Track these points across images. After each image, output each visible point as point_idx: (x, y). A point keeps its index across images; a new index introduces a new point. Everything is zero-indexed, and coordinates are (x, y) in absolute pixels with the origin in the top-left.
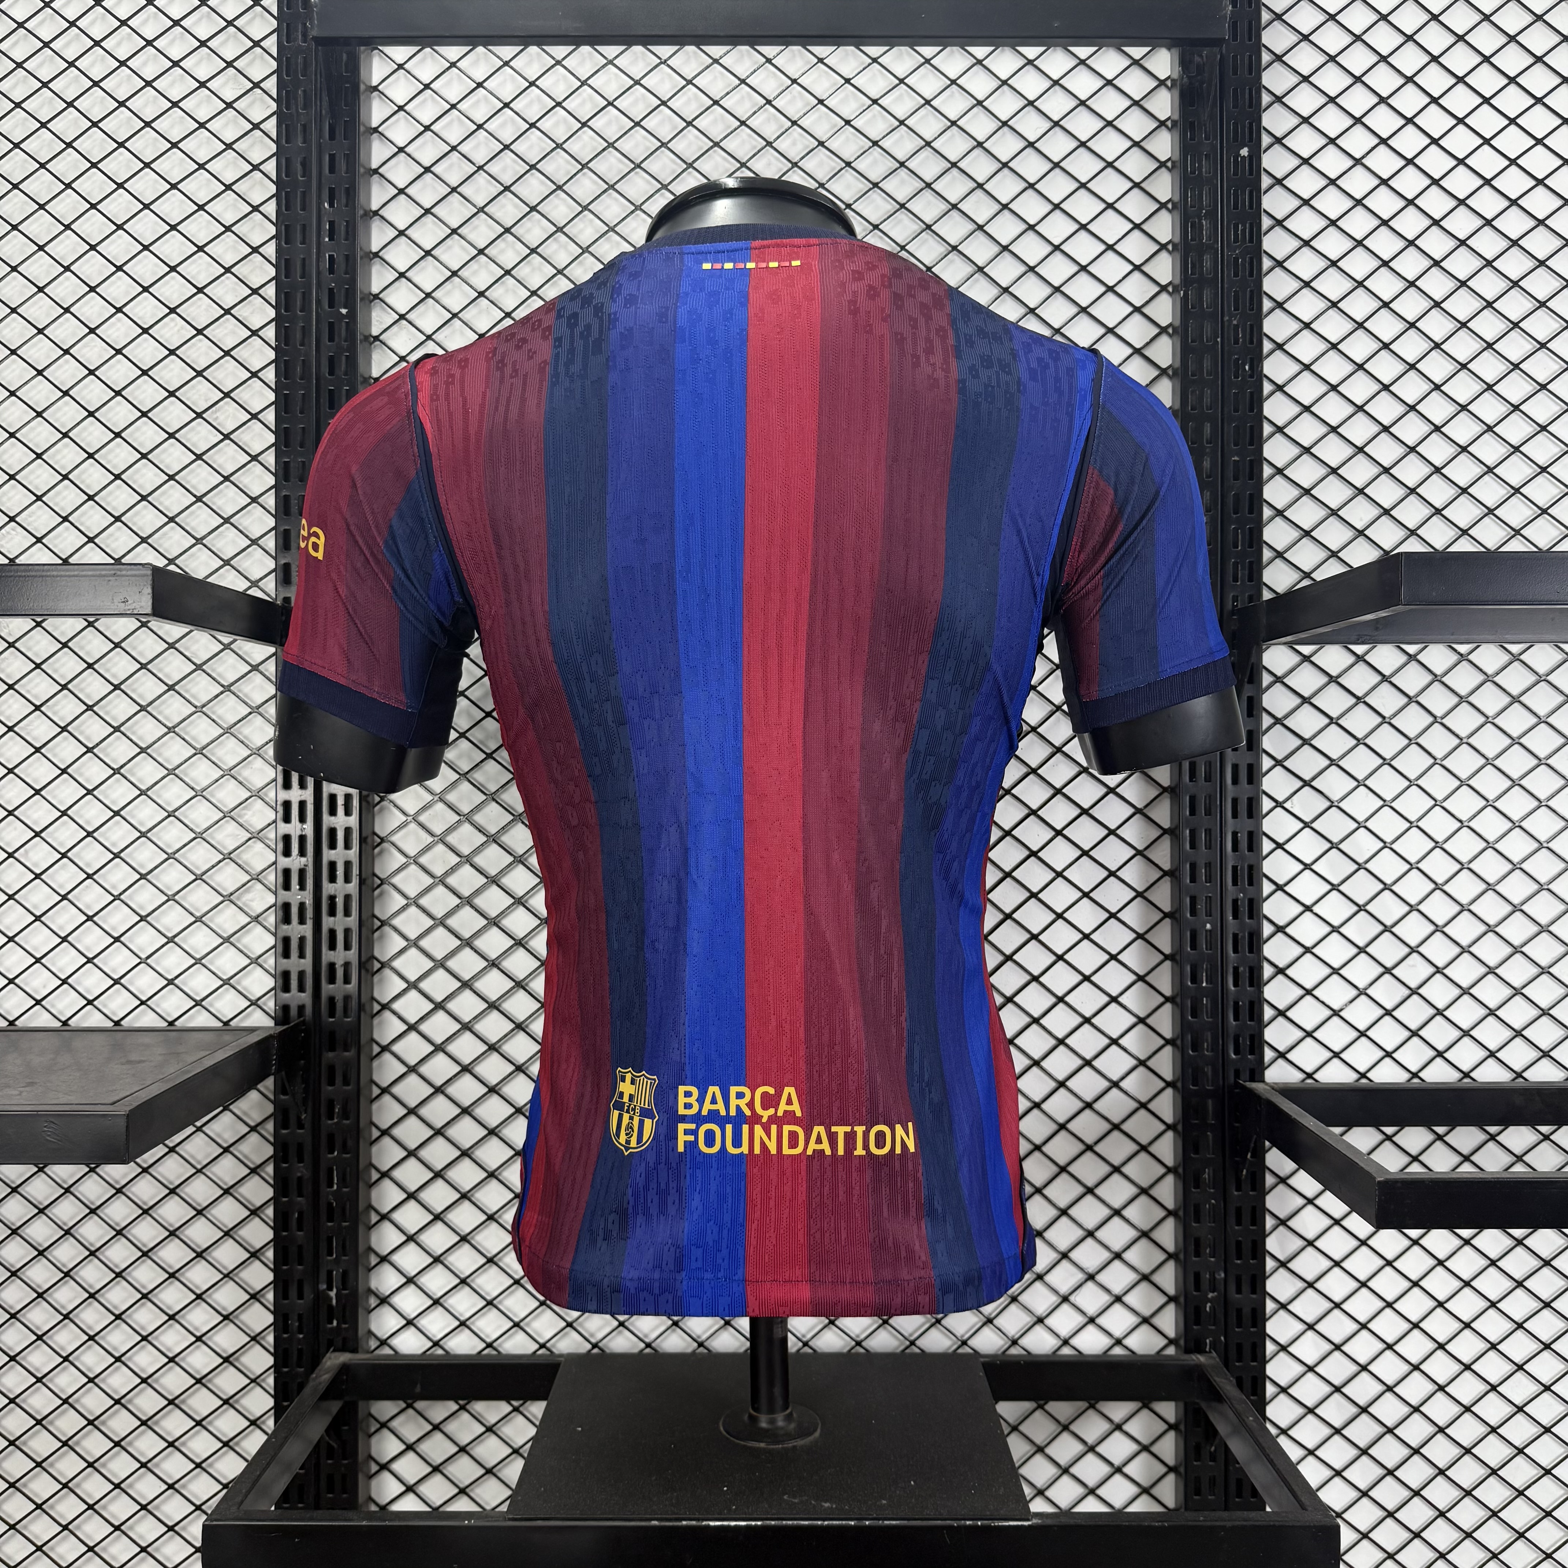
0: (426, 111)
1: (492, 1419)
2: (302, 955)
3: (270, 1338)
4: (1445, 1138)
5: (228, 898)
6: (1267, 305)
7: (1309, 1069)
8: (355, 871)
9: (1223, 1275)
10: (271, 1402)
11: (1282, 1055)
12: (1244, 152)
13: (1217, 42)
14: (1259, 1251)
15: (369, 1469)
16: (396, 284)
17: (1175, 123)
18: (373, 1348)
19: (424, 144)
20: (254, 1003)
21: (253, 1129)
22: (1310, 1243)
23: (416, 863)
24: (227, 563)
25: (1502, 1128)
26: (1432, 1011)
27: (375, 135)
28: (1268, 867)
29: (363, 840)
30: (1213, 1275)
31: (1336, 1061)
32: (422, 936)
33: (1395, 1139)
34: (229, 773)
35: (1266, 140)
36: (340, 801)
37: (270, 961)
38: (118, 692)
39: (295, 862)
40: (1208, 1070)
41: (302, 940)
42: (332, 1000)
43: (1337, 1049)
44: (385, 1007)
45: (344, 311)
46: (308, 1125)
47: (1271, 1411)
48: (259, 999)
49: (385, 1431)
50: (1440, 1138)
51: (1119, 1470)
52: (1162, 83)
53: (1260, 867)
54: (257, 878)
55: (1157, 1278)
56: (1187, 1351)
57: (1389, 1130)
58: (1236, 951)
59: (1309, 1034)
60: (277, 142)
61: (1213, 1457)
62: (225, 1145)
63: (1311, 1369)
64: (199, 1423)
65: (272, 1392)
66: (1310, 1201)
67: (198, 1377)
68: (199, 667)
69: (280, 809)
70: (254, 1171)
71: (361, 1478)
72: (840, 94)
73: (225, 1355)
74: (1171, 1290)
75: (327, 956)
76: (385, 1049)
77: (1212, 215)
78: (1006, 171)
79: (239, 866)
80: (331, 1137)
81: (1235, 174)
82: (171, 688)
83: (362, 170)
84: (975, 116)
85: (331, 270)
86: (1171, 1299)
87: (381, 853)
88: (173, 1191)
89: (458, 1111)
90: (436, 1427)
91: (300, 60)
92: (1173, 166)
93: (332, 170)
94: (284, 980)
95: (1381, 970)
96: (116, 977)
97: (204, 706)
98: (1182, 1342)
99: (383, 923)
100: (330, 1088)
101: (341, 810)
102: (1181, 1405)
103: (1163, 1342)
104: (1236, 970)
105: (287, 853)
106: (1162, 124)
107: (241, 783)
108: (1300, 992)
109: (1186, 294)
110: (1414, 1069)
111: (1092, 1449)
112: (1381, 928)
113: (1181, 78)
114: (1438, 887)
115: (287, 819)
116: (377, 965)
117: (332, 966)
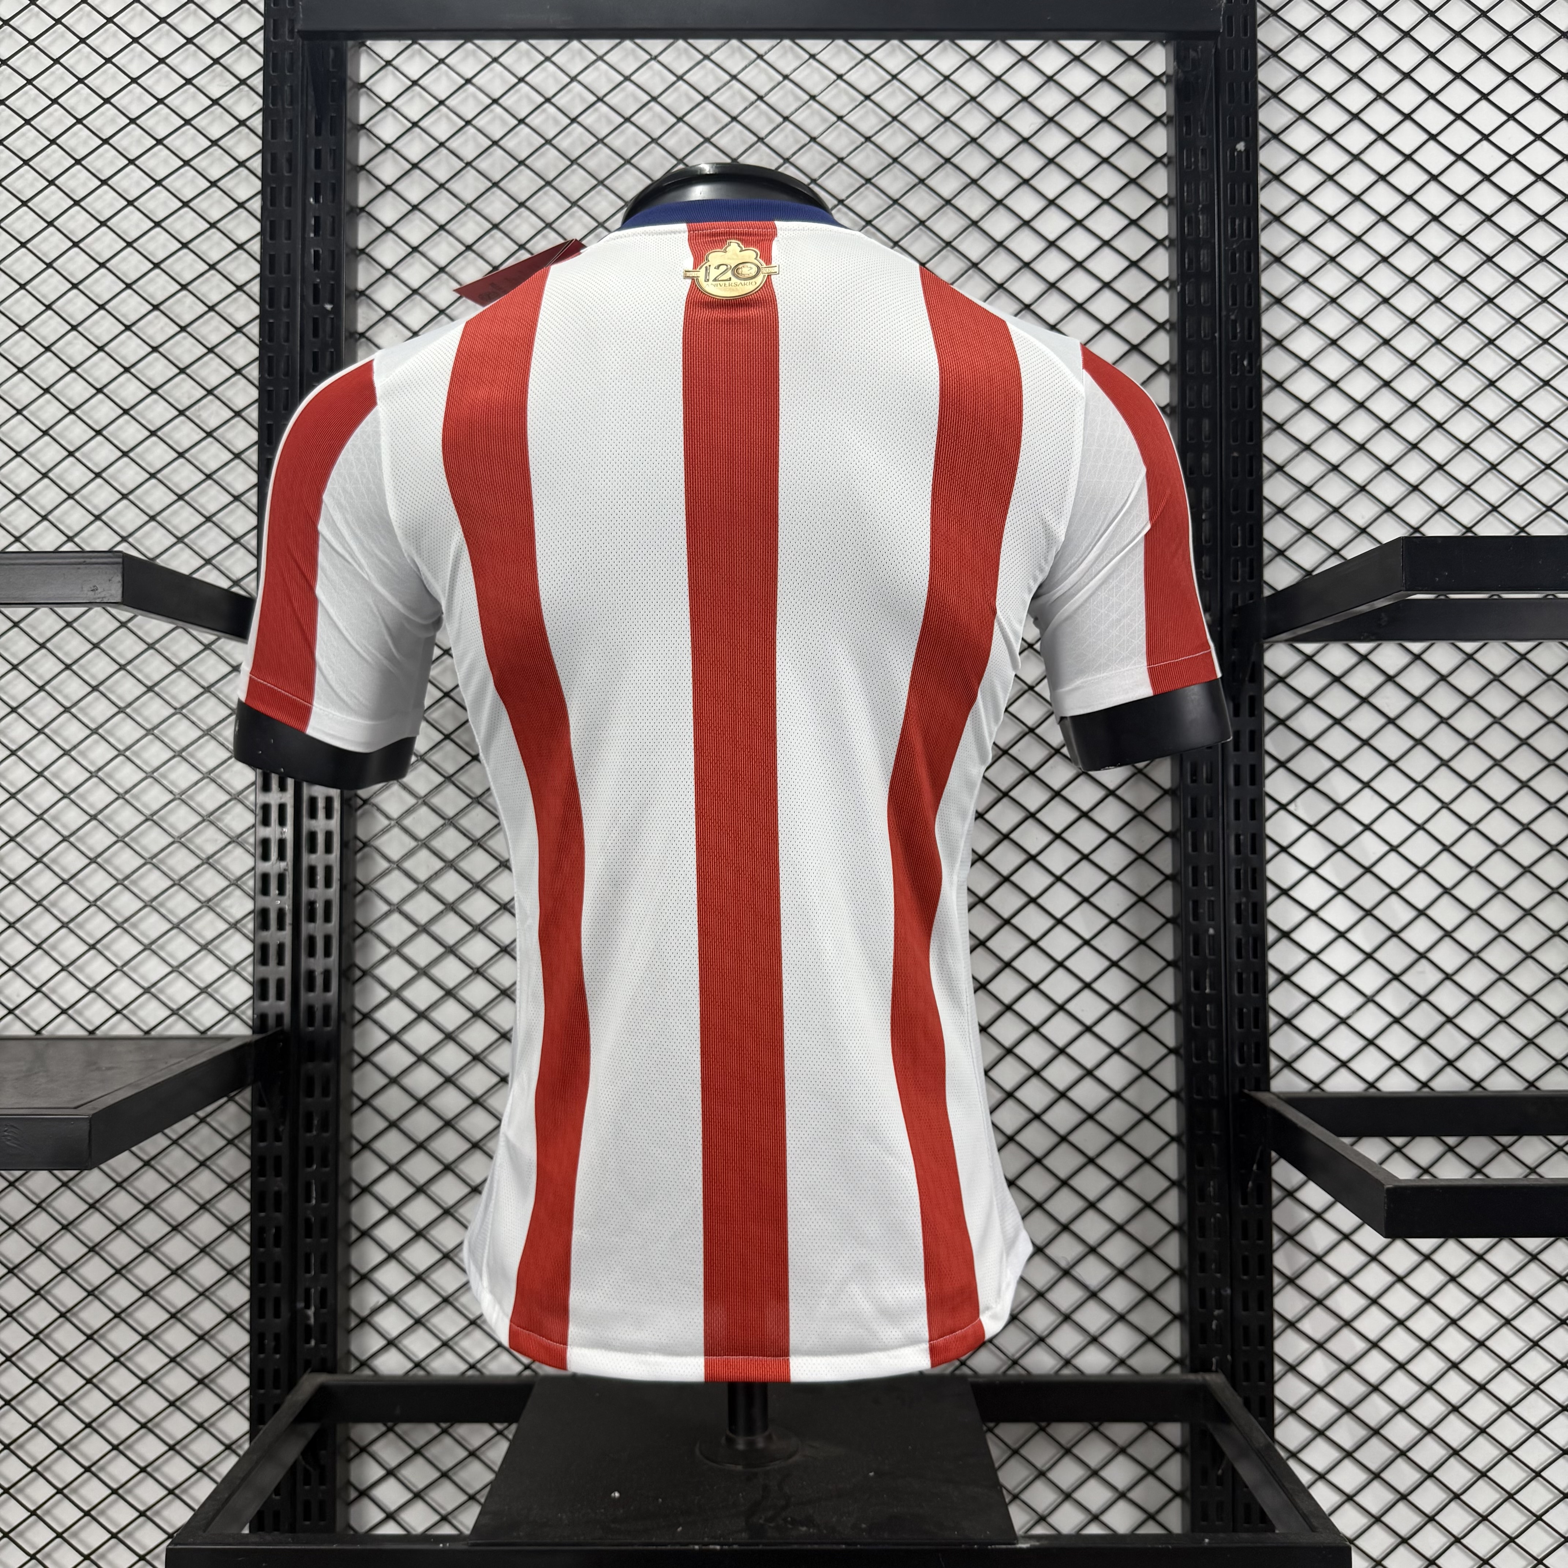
0: (414, 107)
1: (475, 1442)
2: (280, 962)
3: (247, 1359)
4: (1458, 1150)
5: (208, 904)
6: (1265, 300)
7: (1316, 1078)
8: (336, 875)
9: (1229, 1291)
10: (245, 1426)
11: (1288, 1064)
12: (1241, 146)
13: (1213, 35)
14: (1266, 1268)
15: (348, 1495)
16: (383, 281)
17: (1170, 119)
18: (353, 1368)
19: (411, 140)
20: (232, 1012)
21: (230, 1142)
22: (1319, 1259)
23: (399, 868)
24: (208, 562)
25: (1514, 1138)
26: (1441, 1019)
27: (363, 132)
28: (1271, 871)
29: (344, 845)
30: (1218, 1293)
31: (1343, 1072)
32: (404, 943)
33: (1405, 1150)
34: (208, 776)
35: (1262, 135)
36: (321, 804)
37: (248, 969)
38: (96, 694)
39: (273, 866)
40: (1213, 1079)
41: (281, 947)
42: (311, 1009)
43: (1344, 1057)
44: (366, 1016)
45: (329, 307)
46: (285, 1137)
47: (1280, 1434)
48: (238, 1007)
49: (365, 1457)
50: (1451, 1149)
51: (1123, 1495)
52: (1157, 79)
53: (1263, 871)
54: (236, 883)
55: (1162, 1296)
56: (1194, 1370)
57: (1399, 1141)
58: (1239, 956)
59: (1316, 1043)
60: (263, 138)
61: (1220, 1481)
62: (201, 1158)
63: (1320, 1389)
64: (172, 1448)
65: (247, 1414)
66: (1318, 1215)
67: (172, 1398)
68: (178, 668)
69: (259, 812)
70: (231, 1185)
71: (339, 1506)
72: (833, 91)
73: (199, 1376)
74: (1176, 1308)
75: (306, 963)
76: (366, 1059)
77: (1208, 210)
78: (1000, 167)
79: (218, 871)
80: (309, 1151)
81: (1232, 168)
82: (150, 689)
83: (348, 167)
84: (968, 112)
85: (316, 266)
86: (1176, 1317)
87: (364, 858)
88: (147, 1207)
89: (440, 1124)
90: (418, 1452)
91: (287, 56)
92: (1169, 162)
93: (318, 165)
94: (261, 988)
95: (1389, 976)
96: (91, 985)
97: (183, 707)
98: (1188, 1362)
99: (365, 930)
100: (309, 1100)
101: (321, 813)
102: (1187, 1426)
103: (1167, 1362)
104: (1240, 975)
105: (265, 857)
106: (1157, 120)
107: (220, 786)
108: (1305, 999)
109: (1183, 289)
110: (1423, 1078)
111: (1095, 1473)
112: (1387, 933)
113: (1176, 73)
114: (1446, 891)
115: (266, 822)
116: (358, 974)
117: (311, 974)
